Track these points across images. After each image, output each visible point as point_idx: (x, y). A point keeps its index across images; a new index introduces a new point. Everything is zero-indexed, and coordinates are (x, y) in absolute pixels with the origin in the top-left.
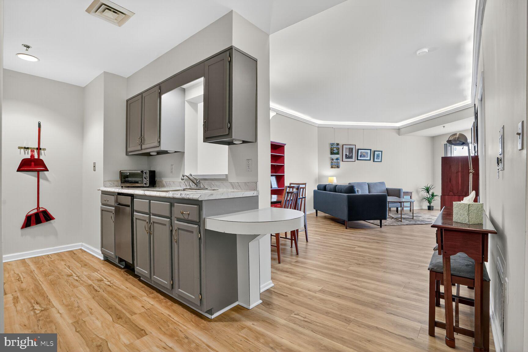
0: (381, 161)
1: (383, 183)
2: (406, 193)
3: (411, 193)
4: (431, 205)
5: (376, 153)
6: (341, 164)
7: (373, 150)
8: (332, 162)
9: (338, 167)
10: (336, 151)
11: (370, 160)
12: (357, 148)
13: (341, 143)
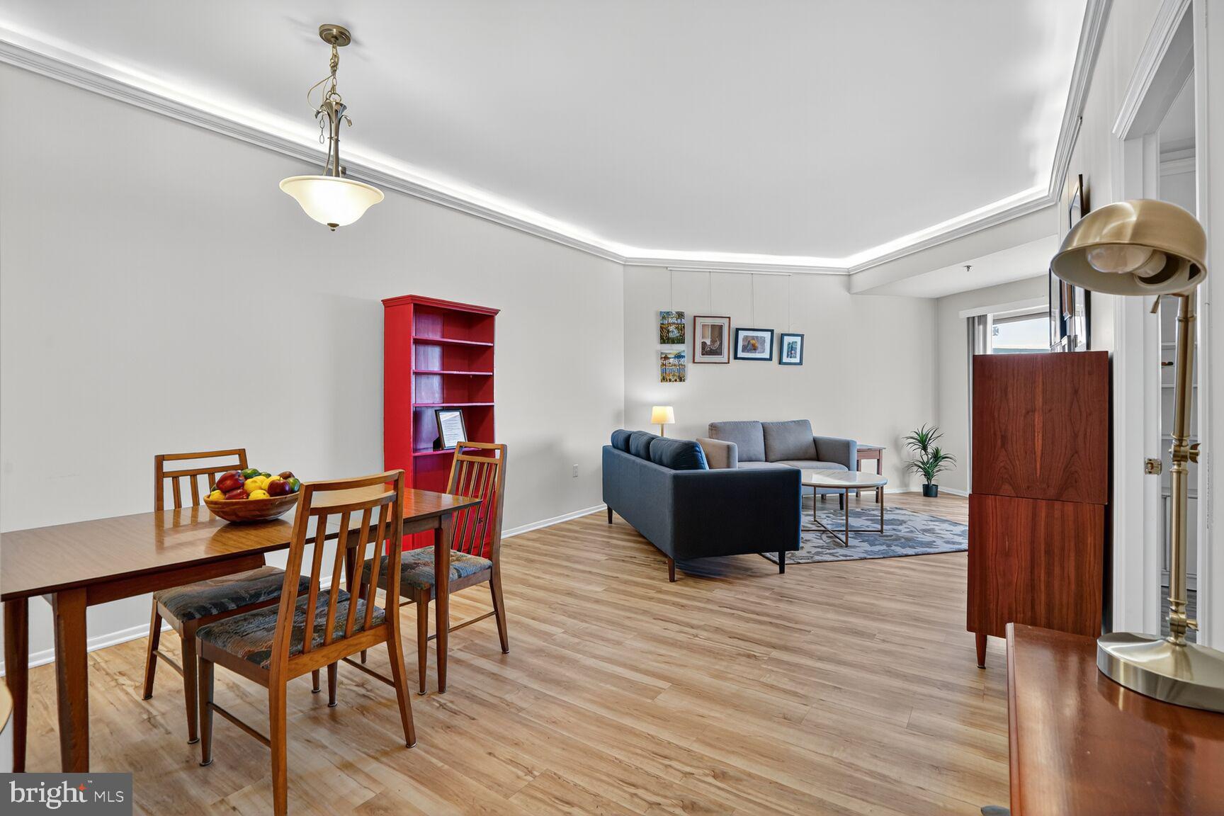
0: (801, 363)
1: (803, 424)
2: (866, 453)
3: (880, 451)
4: (933, 483)
5: (787, 340)
6: (692, 370)
7: (777, 332)
8: (663, 365)
9: (681, 379)
10: (674, 333)
11: (770, 359)
12: (734, 325)
13: (689, 312)
